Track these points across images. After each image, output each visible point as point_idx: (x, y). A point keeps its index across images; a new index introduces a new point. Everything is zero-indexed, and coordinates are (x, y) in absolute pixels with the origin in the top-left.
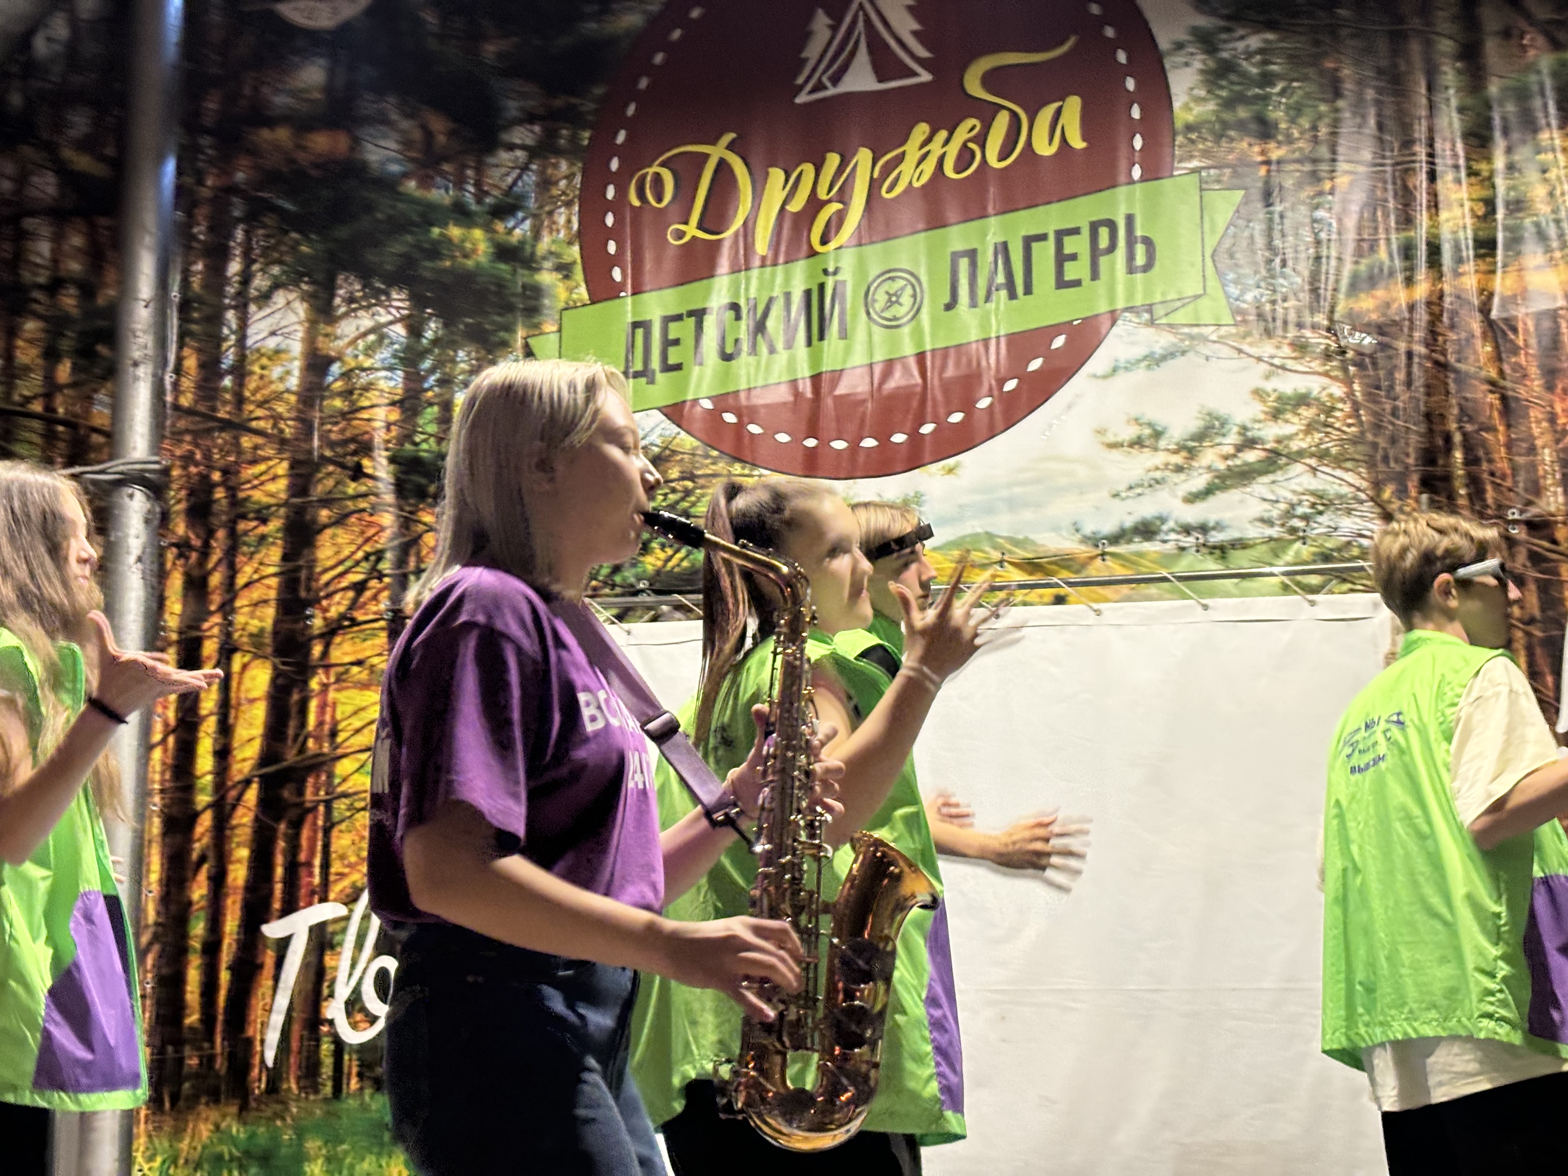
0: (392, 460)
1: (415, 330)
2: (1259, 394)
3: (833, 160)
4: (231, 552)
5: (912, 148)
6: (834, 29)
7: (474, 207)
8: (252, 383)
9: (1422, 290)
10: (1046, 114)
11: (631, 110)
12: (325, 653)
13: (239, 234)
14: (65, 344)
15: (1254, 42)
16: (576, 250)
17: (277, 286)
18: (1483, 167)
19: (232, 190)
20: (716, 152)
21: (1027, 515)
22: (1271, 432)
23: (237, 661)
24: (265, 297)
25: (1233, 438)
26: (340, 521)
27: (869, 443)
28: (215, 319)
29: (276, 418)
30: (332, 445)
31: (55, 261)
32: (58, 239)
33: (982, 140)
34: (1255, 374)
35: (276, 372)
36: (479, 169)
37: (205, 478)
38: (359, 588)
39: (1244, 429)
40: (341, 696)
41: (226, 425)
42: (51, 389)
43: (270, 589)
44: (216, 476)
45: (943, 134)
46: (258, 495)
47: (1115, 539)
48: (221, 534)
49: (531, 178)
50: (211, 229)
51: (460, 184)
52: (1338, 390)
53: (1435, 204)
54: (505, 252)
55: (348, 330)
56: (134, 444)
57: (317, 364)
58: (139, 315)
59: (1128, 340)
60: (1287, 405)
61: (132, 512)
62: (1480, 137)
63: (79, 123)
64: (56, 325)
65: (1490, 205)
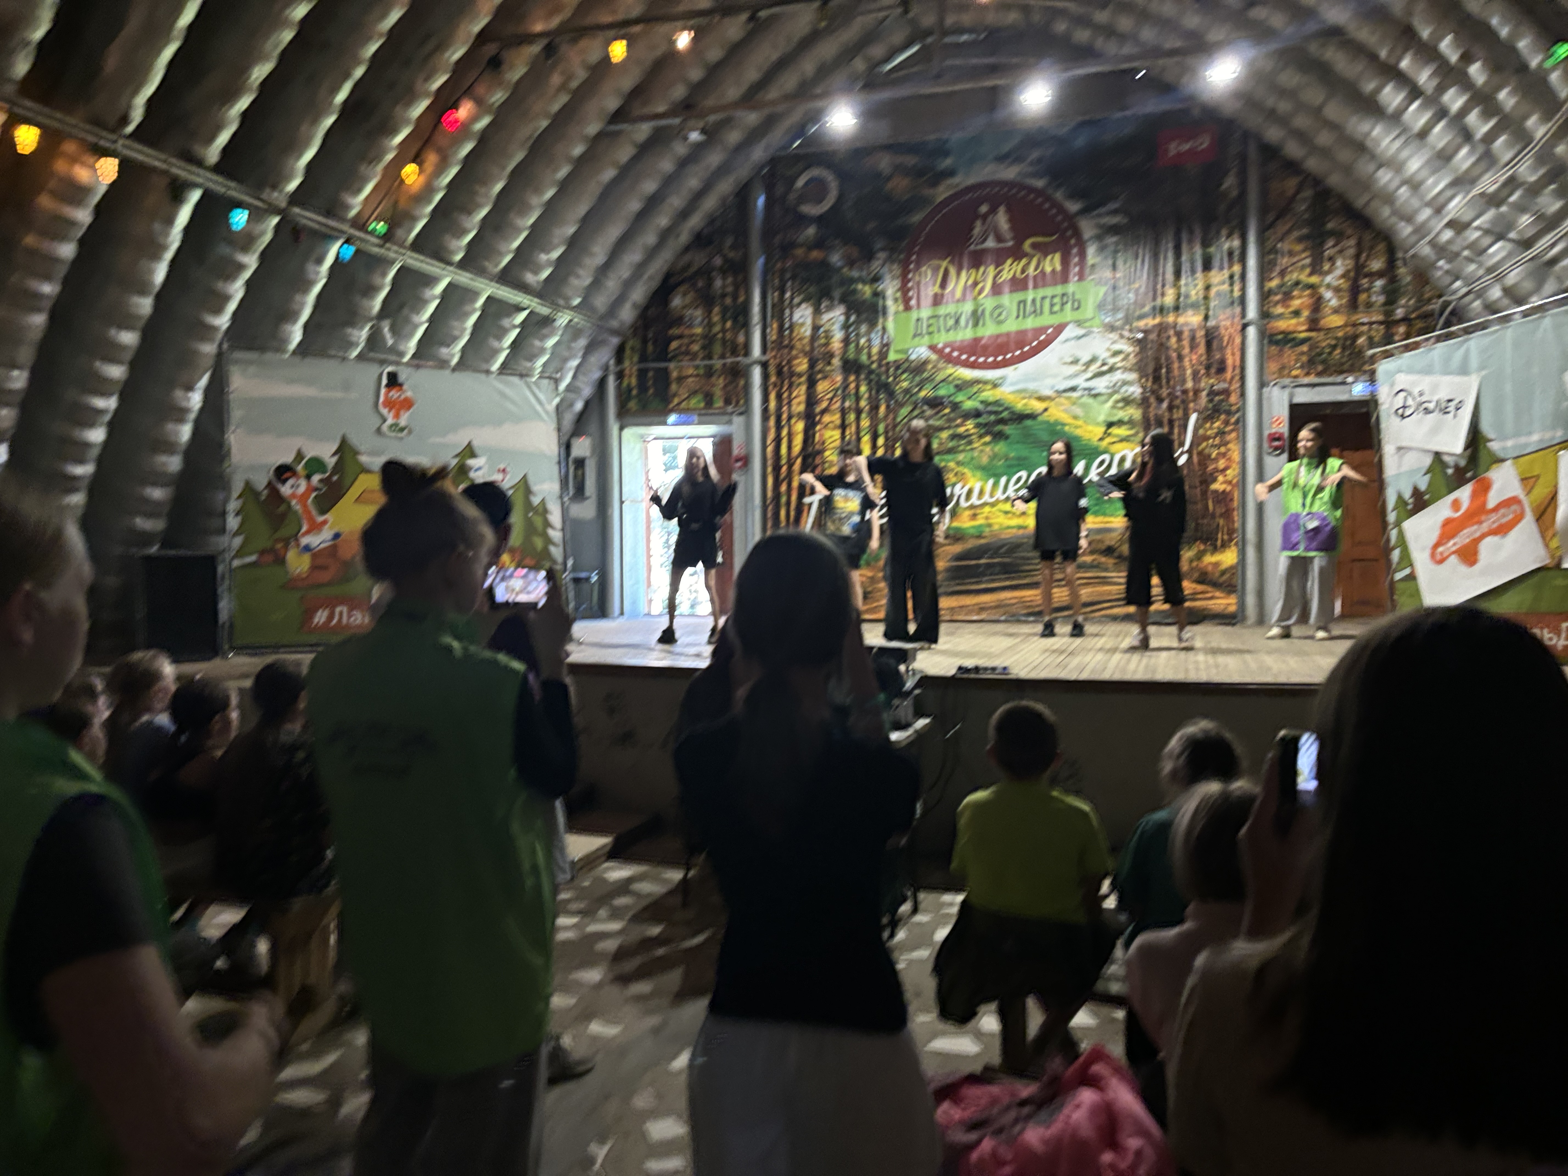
0: (840, 360)
1: (848, 318)
2: (1108, 349)
4: (790, 387)
7: (866, 278)
8: (794, 334)
9: (1158, 320)
12: (821, 419)
13: (789, 283)
14: (728, 315)
15: (1113, 239)
17: (802, 302)
18: (1178, 283)
19: (785, 269)
20: (944, 264)
21: (1038, 383)
22: (1112, 361)
23: (793, 421)
24: (798, 305)
25: (1100, 362)
26: (825, 378)
28: (782, 312)
29: (803, 345)
30: (821, 354)
31: (723, 288)
32: (724, 280)
33: (1028, 264)
35: (803, 330)
36: (867, 266)
37: (781, 363)
38: (831, 399)
39: (1103, 360)
40: (826, 432)
41: (786, 346)
42: (724, 331)
43: (803, 398)
44: (785, 363)
45: (1016, 263)
46: (798, 369)
47: (1065, 391)
48: (787, 381)
49: (884, 270)
50: (779, 282)
51: (861, 270)
52: (1131, 350)
53: (1163, 295)
54: (876, 294)
55: (826, 317)
56: (756, 350)
57: (816, 328)
58: (756, 309)
59: (1070, 332)
60: (1116, 353)
61: (757, 373)
62: (1178, 274)
63: (729, 241)
64: (725, 309)
65: (1179, 296)
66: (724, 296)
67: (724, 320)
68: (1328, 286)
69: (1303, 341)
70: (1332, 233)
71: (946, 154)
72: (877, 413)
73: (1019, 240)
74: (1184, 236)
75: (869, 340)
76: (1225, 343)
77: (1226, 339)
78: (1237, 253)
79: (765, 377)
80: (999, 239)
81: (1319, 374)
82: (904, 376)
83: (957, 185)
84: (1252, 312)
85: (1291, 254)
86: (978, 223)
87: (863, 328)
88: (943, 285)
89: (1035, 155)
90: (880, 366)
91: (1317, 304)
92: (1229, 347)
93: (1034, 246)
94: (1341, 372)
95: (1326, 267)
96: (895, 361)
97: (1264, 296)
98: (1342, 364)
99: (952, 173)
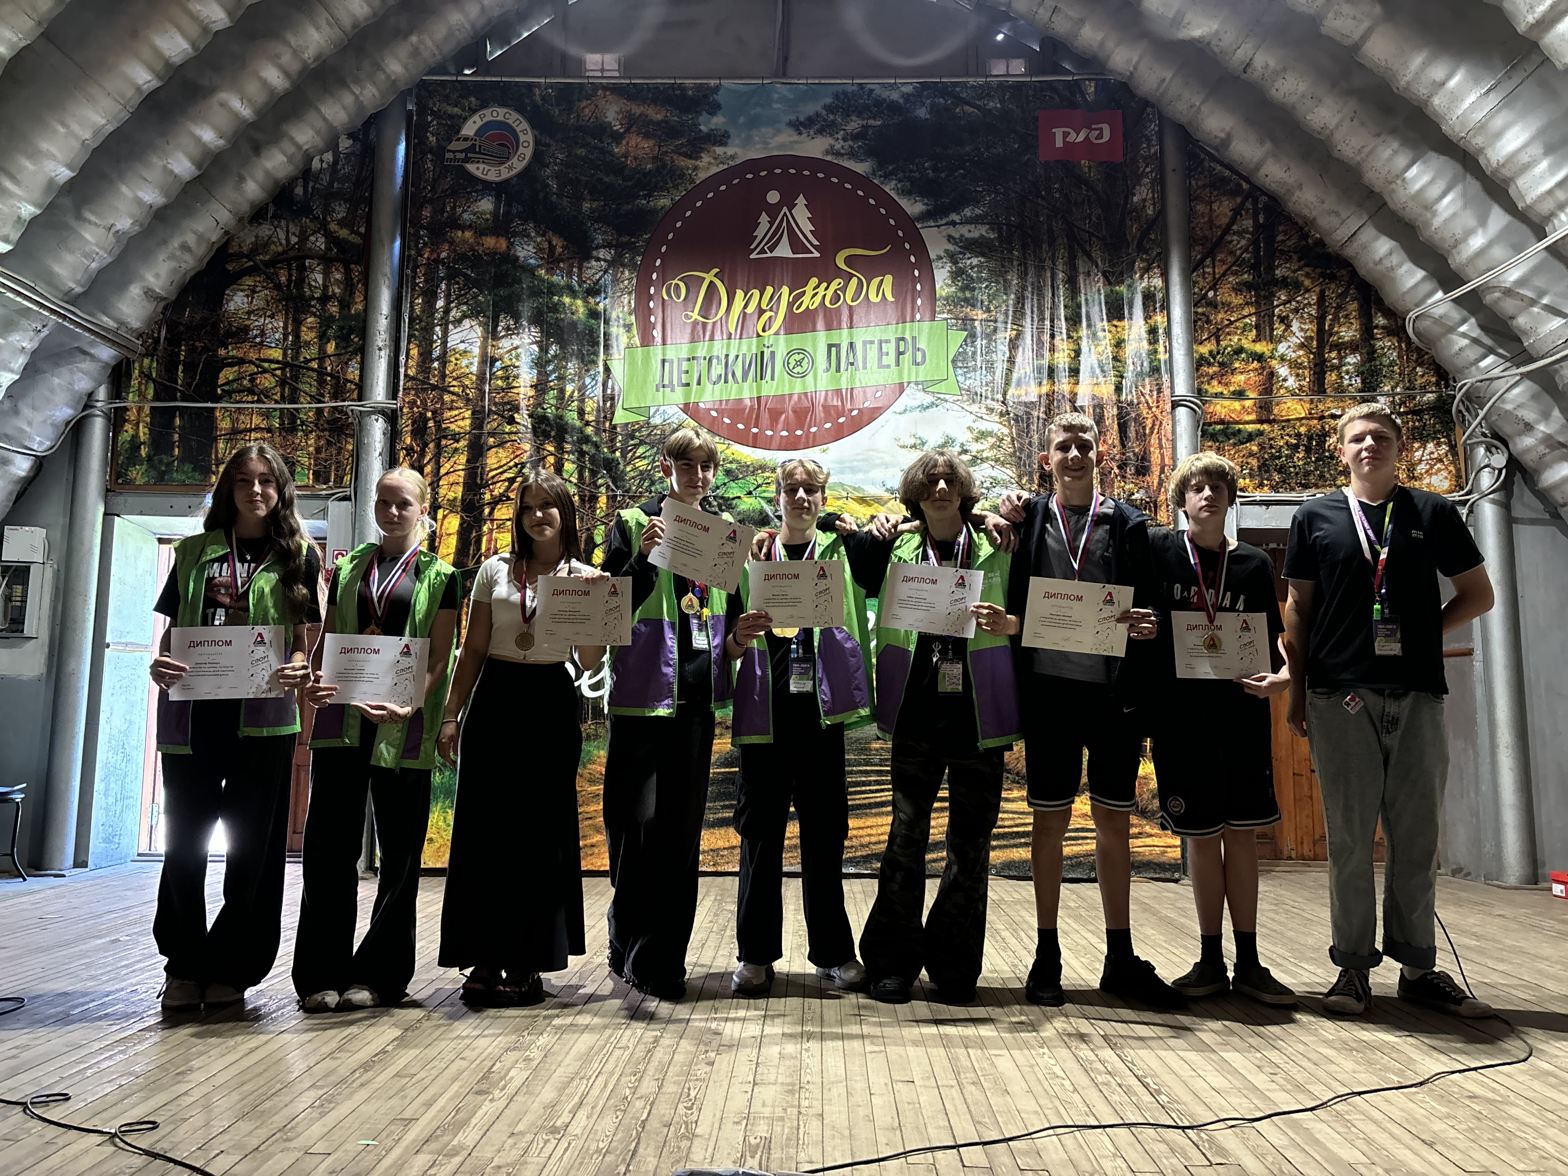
0: (530, 416)
1: (544, 349)
2: (970, 428)
3: (769, 290)
4: (437, 456)
5: (809, 289)
6: (771, 223)
7: (577, 288)
8: (450, 367)
9: (1045, 389)
10: (876, 281)
11: (664, 249)
12: (491, 513)
13: (443, 286)
14: (330, 332)
15: (975, 261)
16: (633, 317)
17: (465, 316)
18: (1074, 335)
19: (438, 261)
20: (709, 277)
21: (860, 476)
22: (974, 447)
23: (440, 514)
24: (458, 322)
26: (501, 445)
28: (428, 330)
29: (465, 387)
30: (496, 404)
31: (325, 287)
32: (326, 274)
33: (844, 289)
34: (969, 420)
35: (464, 362)
36: (580, 269)
37: (422, 415)
39: (962, 445)
40: (500, 536)
41: (434, 388)
42: (322, 357)
43: (460, 477)
44: (429, 414)
45: (824, 285)
46: (453, 427)
48: (431, 445)
49: (608, 277)
50: (425, 281)
51: (570, 274)
52: (1006, 431)
53: (1052, 349)
54: (594, 314)
55: (506, 344)
56: (379, 392)
57: (488, 361)
58: (382, 323)
59: (912, 397)
60: (983, 435)
61: (377, 428)
62: (1074, 320)
63: (340, 211)
64: (326, 321)
65: (1078, 352)
66: (325, 299)
67: (323, 338)
68: (1282, 359)
69: (1250, 437)
70: (1284, 283)
71: (714, 108)
72: (593, 509)
73: (828, 250)
74: (1082, 265)
75: (582, 389)
76: (1147, 431)
77: (1149, 423)
78: (1159, 296)
79: (393, 436)
80: (796, 245)
81: (1275, 488)
82: (641, 450)
83: (732, 157)
84: (1182, 388)
85: (1228, 307)
86: (764, 219)
87: (572, 367)
88: (705, 312)
89: (854, 125)
90: (597, 431)
91: (1269, 382)
92: (1155, 436)
94: (1305, 487)
95: (1279, 329)
96: (627, 424)
97: (1198, 364)
98: (1307, 474)
99: (721, 139)
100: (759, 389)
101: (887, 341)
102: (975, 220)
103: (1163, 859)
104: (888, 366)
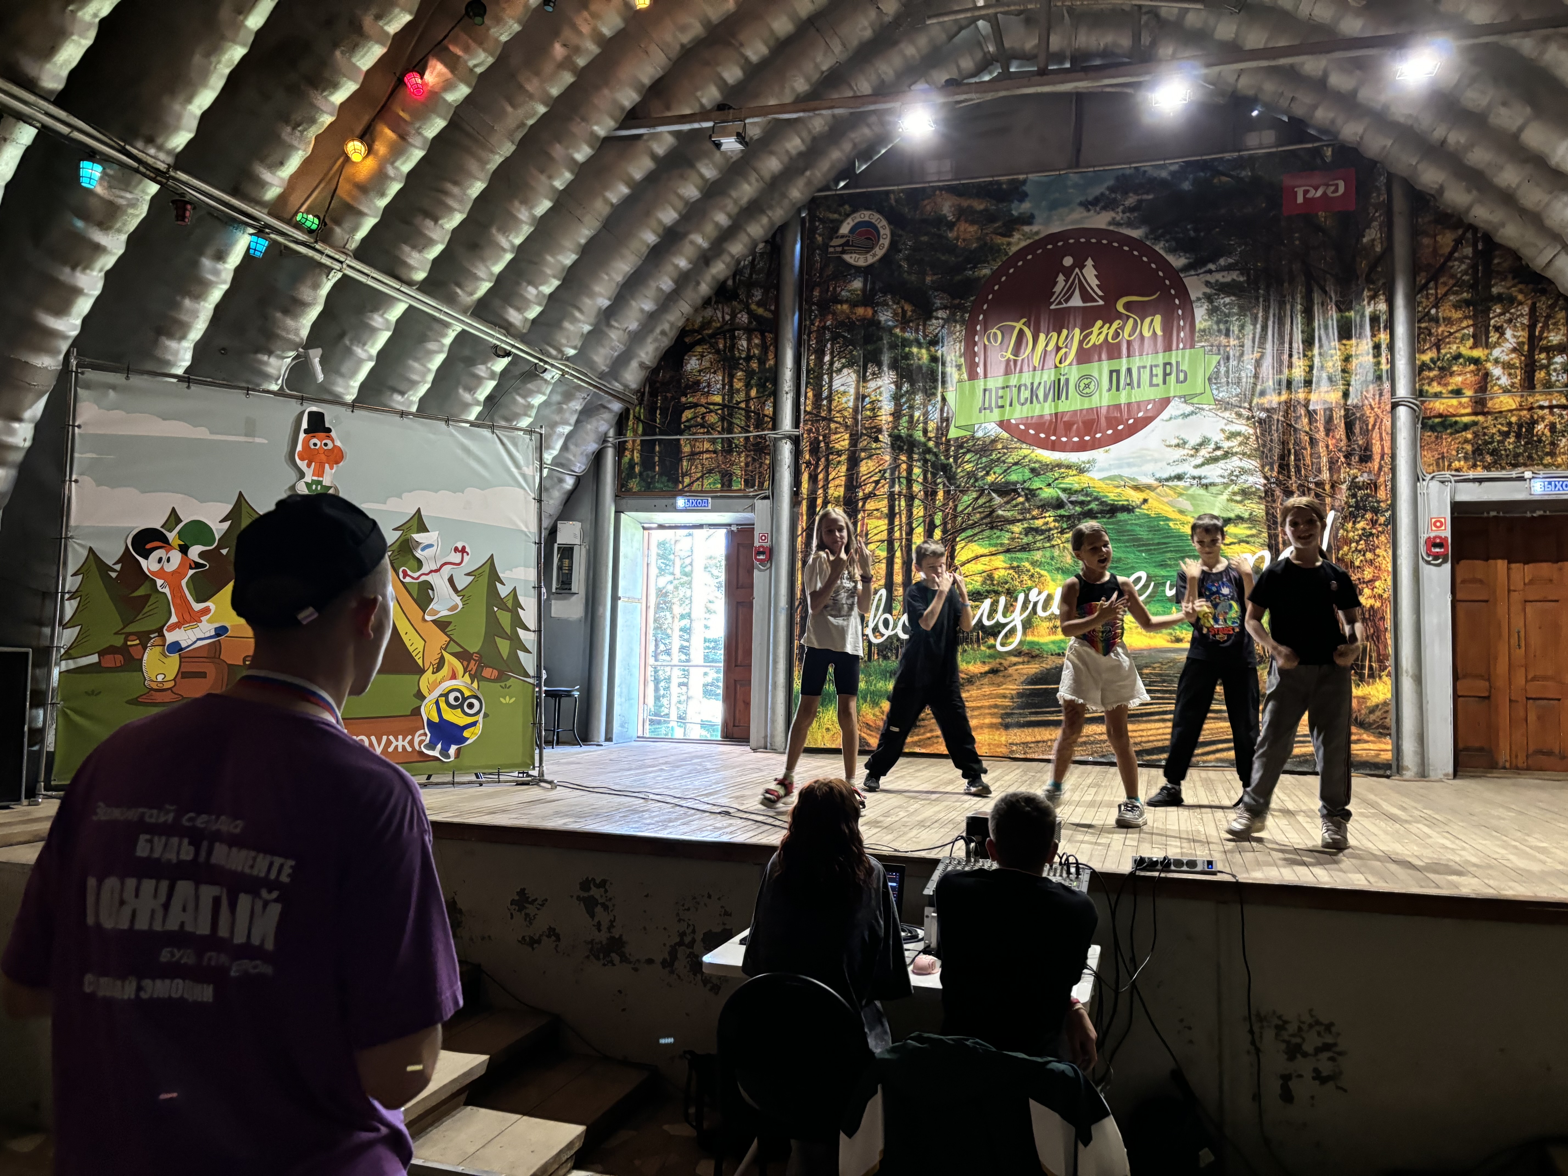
0: (890, 436)
1: (899, 386)
2: (1223, 431)
3: (1065, 332)
4: (827, 467)
5: (1095, 330)
6: (1066, 281)
7: (922, 340)
8: (834, 404)
9: (1284, 397)
10: (1148, 320)
11: (985, 307)
12: (863, 505)
13: (829, 346)
14: (753, 382)
15: (1227, 300)
16: (962, 360)
17: (844, 367)
18: (1309, 354)
19: (825, 328)
20: (1018, 325)
21: (1135, 469)
22: (1226, 445)
24: (839, 371)
25: (1212, 446)
26: (870, 457)
27: (1076, 439)
28: (819, 378)
29: (844, 417)
30: (866, 429)
31: (749, 350)
32: (749, 340)
33: (1122, 328)
34: (1222, 424)
35: (844, 400)
36: (924, 325)
37: (816, 439)
38: (877, 482)
39: (1216, 443)
40: (869, 521)
41: (824, 419)
42: (748, 399)
43: (842, 481)
44: (821, 438)
45: (1107, 325)
46: (837, 446)
47: (1167, 480)
48: (823, 460)
49: (945, 331)
50: (817, 343)
51: (917, 331)
52: (1251, 431)
53: (1290, 366)
54: (934, 359)
55: (872, 385)
56: (787, 423)
57: (860, 397)
58: (788, 374)
59: (1175, 408)
60: (1233, 435)
61: (786, 450)
62: (1309, 343)
63: (758, 294)
64: (750, 374)
65: (1311, 368)
66: (749, 358)
67: (748, 386)
68: (1496, 361)
69: (1466, 427)
70: (1499, 299)
71: (1022, 197)
72: (934, 500)
73: (1111, 298)
74: (1317, 298)
75: (926, 414)
76: (1370, 427)
77: (1371, 421)
78: (1383, 318)
79: (797, 454)
80: (1086, 296)
81: (1487, 468)
82: (968, 457)
83: (1037, 233)
84: (1403, 390)
85: (1449, 321)
86: (1061, 278)
87: (919, 398)
88: (1016, 351)
89: (1131, 200)
90: (937, 444)
91: (1484, 381)
92: (1376, 430)
93: (1128, 306)
94: (1515, 466)
95: (1494, 337)
96: (957, 439)
97: (1418, 370)
98: (1517, 456)
99: (1029, 220)
100: (1056, 407)
101: (1156, 366)
102: (1229, 268)
103: (1377, 760)
104: (1158, 385)
